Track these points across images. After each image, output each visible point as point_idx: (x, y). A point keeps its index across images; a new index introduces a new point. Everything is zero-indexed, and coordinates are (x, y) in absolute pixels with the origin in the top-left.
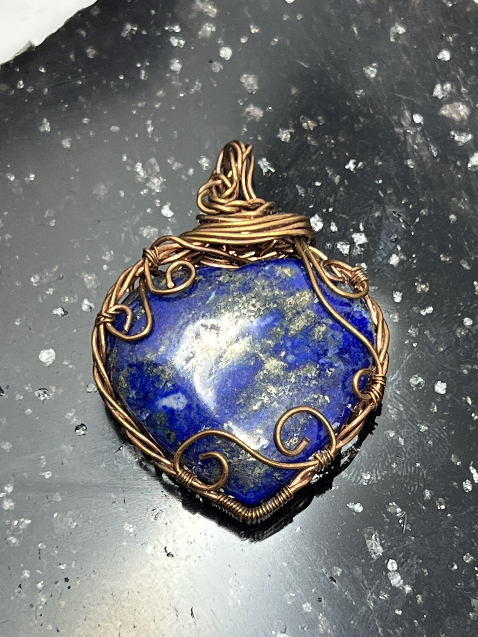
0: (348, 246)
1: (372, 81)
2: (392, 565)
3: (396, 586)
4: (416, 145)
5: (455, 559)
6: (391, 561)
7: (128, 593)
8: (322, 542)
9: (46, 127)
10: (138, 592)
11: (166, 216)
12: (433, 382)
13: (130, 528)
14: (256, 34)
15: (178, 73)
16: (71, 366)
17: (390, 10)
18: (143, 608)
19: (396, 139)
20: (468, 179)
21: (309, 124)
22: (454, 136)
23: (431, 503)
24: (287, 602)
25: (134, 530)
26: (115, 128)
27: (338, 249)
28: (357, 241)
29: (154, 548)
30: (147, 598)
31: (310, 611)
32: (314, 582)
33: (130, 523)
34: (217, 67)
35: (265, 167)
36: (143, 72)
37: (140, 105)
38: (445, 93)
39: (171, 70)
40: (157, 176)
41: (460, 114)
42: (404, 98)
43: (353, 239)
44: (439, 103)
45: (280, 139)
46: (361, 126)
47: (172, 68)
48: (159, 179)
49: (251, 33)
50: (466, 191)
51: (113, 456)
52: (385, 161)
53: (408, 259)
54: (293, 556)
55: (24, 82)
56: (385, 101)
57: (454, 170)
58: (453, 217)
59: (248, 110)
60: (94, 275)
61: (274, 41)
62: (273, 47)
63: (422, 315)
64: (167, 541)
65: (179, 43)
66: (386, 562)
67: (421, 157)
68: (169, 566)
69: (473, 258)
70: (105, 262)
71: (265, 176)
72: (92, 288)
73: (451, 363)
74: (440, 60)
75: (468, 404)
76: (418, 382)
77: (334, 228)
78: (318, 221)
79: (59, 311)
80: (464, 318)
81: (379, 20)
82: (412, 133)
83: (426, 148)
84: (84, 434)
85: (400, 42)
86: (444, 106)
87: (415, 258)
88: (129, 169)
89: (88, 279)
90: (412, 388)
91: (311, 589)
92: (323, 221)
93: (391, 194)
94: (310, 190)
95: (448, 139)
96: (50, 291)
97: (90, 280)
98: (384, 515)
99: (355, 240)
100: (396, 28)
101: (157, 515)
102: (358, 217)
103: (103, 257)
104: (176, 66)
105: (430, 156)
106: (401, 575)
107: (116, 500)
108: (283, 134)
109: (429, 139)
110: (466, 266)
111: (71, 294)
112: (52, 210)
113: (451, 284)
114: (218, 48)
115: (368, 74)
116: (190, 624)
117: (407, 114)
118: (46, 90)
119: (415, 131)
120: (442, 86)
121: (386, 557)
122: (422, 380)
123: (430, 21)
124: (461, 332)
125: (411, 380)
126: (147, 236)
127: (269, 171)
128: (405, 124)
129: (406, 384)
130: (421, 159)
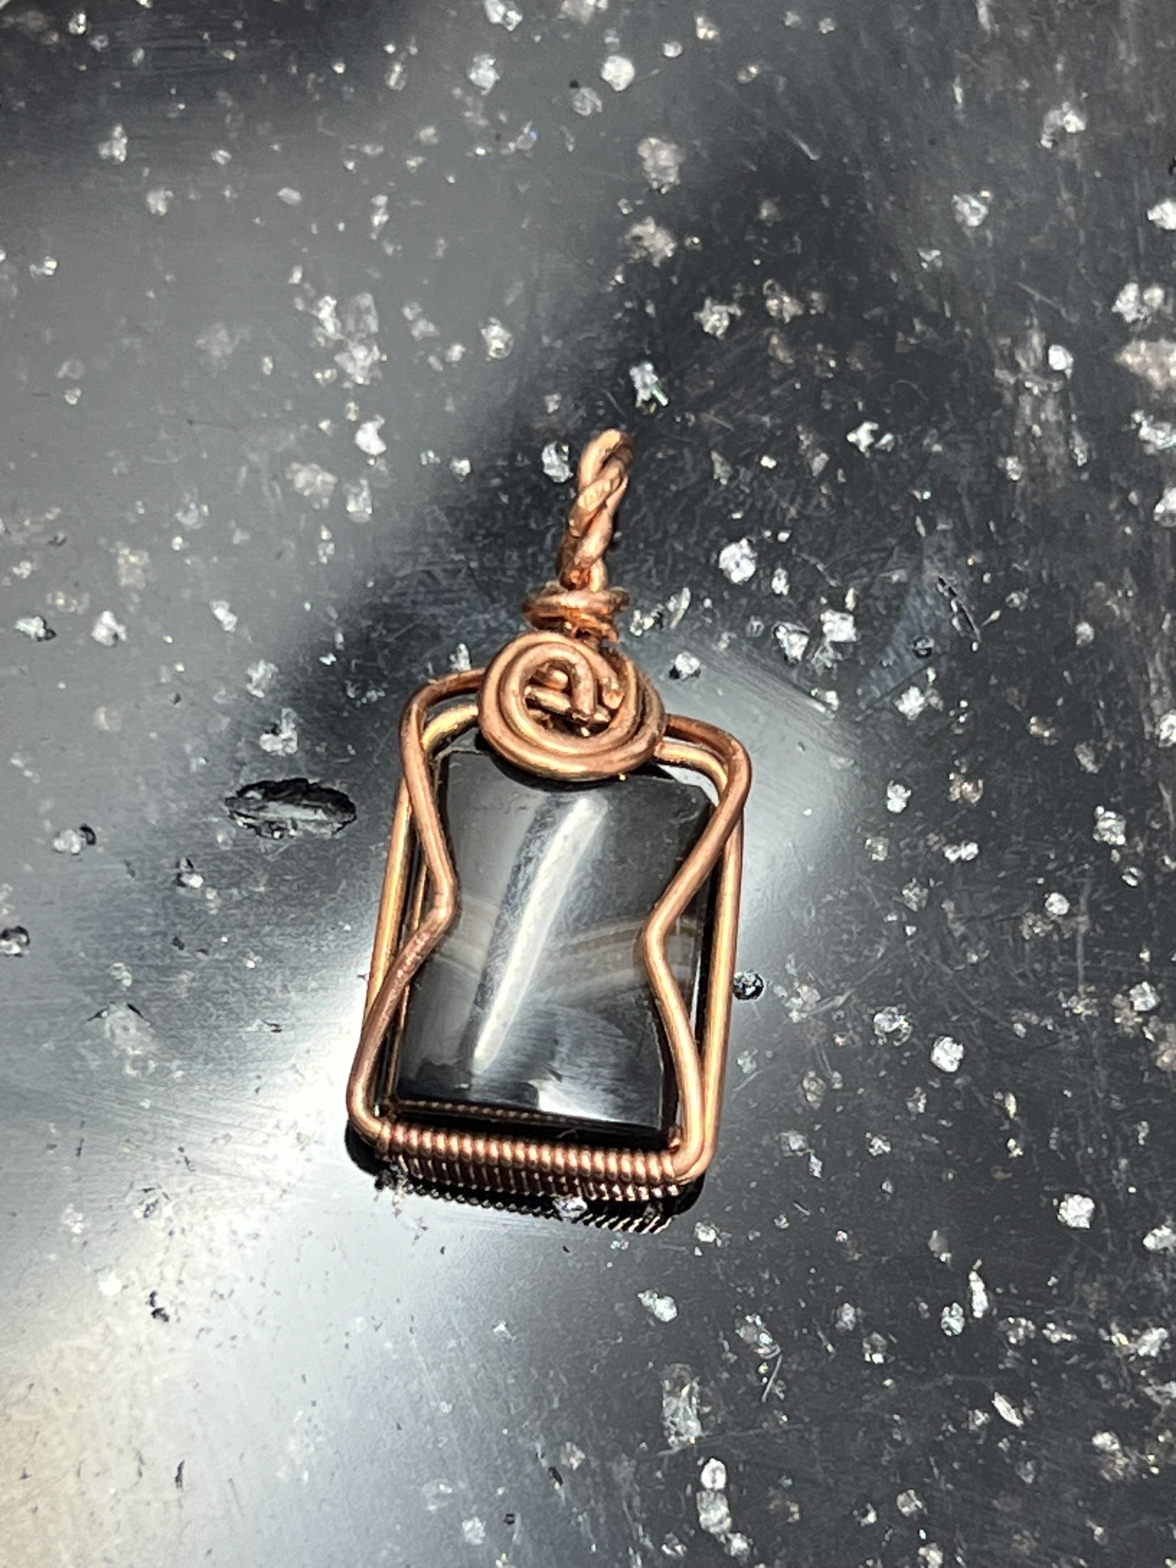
0: (805, 640)
1: (968, 233)
2: (714, 1475)
3: (712, 1530)
4: (1041, 425)
5: (876, 1495)
6: (714, 1463)
7: (31, 1386)
8: (551, 1373)
9: (119, 150)
10: (56, 1390)
11: (364, 448)
12: (931, 1035)
13: (76, 1222)
14: (706, 42)
15: (484, 93)
16: (28, 773)
17: (1059, 67)
18: (57, 1433)
19: (991, 397)
20: (1148, 543)
21: (782, 305)
22: (1140, 425)
23: (850, 1342)
24: (426, 1505)
25: (85, 1232)
26: (291, 195)
27: (777, 641)
28: (831, 631)
29: (125, 1287)
30: (73, 1410)
31: (478, 1541)
32: (506, 1472)
33: (78, 1209)
34: (587, 102)
35: (645, 386)
36: (398, 68)
37: (368, 150)
38: (1145, 310)
39: (470, 82)
40: (366, 342)
41: (1168, 373)
42: (1038, 297)
43: (821, 623)
44: (1123, 332)
45: (700, 325)
46: (913, 341)
47: (473, 76)
48: (370, 350)
49: (697, 38)
50: (1135, 573)
51: (80, 1029)
52: (949, 445)
53: (947, 709)
54: (469, 1392)
55: (88, 19)
56: (989, 294)
57: (1117, 511)
58: (1085, 630)
59: (637, 230)
60: (146, 555)
61: (749, 73)
62: (740, 85)
63: (947, 859)
64: (162, 1278)
65: (505, 16)
66: (700, 1462)
67: (1044, 459)
68: (151, 1343)
69: (1109, 747)
70: (179, 529)
71: (639, 410)
72: (129, 588)
73: (990, 998)
74: (1152, 222)
75: (1006, 1112)
76: (895, 1025)
77: (780, 585)
78: (744, 556)
79: (33, 627)
80: (1050, 892)
81: (1026, 84)
82: (1036, 391)
83: (1061, 438)
84: (18, 955)
85: (1062, 153)
86: (1133, 343)
87: (967, 709)
88: (300, 306)
89: (127, 562)
90: (877, 1037)
91: (496, 1488)
92: (758, 561)
93: (944, 532)
94: (745, 475)
95: (1125, 429)
96: (24, 569)
97: (134, 566)
98: (726, 1344)
99: (826, 629)
100: (1064, 114)
101: (153, 1205)
102: (847, 572)
103: (179, 515)
104: (485, 74)
105: (1066, 461)
106: (729, 1506)
107: (59, 1144)
108: (713, 313)
109: (1074, 418)
110: (1088, 762)
111: (75, 589)
112: (79, 363)
113: (1040, 798)
114: (603, 53)
115: (962, 213)
116: (166, 1503)
117: (1036, 340)
118: (140, 54)
119: (1045, 388)
120: (1142, 290)
121: (705, 1450)
122: (906, 1025)
123: (1152, 119)
124: (1034, 925)
125: (878, 1017)
126: (303, 489)
127: (653, 399)
128: (1023, 364)
129: (863, 1025)
130: (1043, 463)
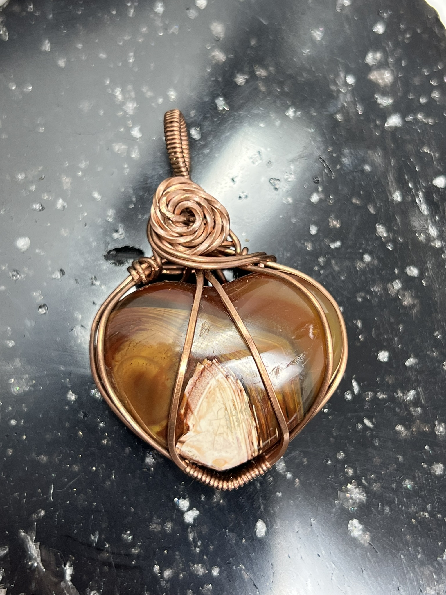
1: (317, 43)
4: (346, 102)
5: (330, 455)
9: (47, 47)
11: (135, 136)
13: (73, 396)
15: (160, 15)
16: (42, 254)
19: (330, 95)
20: (384, 137)
21: (261, 72)
22: (377, 99)
25: (75, 399)
26: (103, 56)
28: (287, 178)
33: (73, 392)
34: (193, 14)
35: (221, 105)
37: (126, 38)
38: (375, 61)
39: (155, 12)
40: (132, 101)
41: (385, 81)
42: (341, 61)
44: (368, 69)
45: (235, 83)
46: (303, 80)
48: (133, 104)
50: (380, 147)
51: (67, 334)
52: (320, 113)
53: (326, 199)
55: (33, 7)
56: (326, 62)
57: (373, 128)
58: (367, 168)
59: (213, 54)
60: (71, 178)
62: (242, 3)
63: (331, 248)
67: (348, 113)
69: (378, 205)
70: (80, 169)
71: (220, 113)
72: (67, 190)
73: (349, 291)
74: (374, 32)
75: (358, 327)
79: (37, 206)
80: (364, 254)
82: (344, 91)
83: (353, 106)
84: (45, 313)
85: (344, 12)
86: (373, 72)
87: (332, 198)
88: (110, 91)
89: (66, 181)
93: (320, 141)
95: (372, 100)
96: (33, 188)
103: (80, 165)
104: (160, 9)
105: (355, 113)
106: (285, 464)
108: (240, 78)
109: (356, 99)
110: (372, 211)
111: (50, 193)
112: (43, 118)
113: (358, 224)
115: (315, 36)
117: (342, 75)
118: (51, 16)
119: (347, 90)
120: (373, 55)
124: (360, 265)
126: (118, 151)
127: (224, 109)
128: (339, 83)
130: (348, 116)
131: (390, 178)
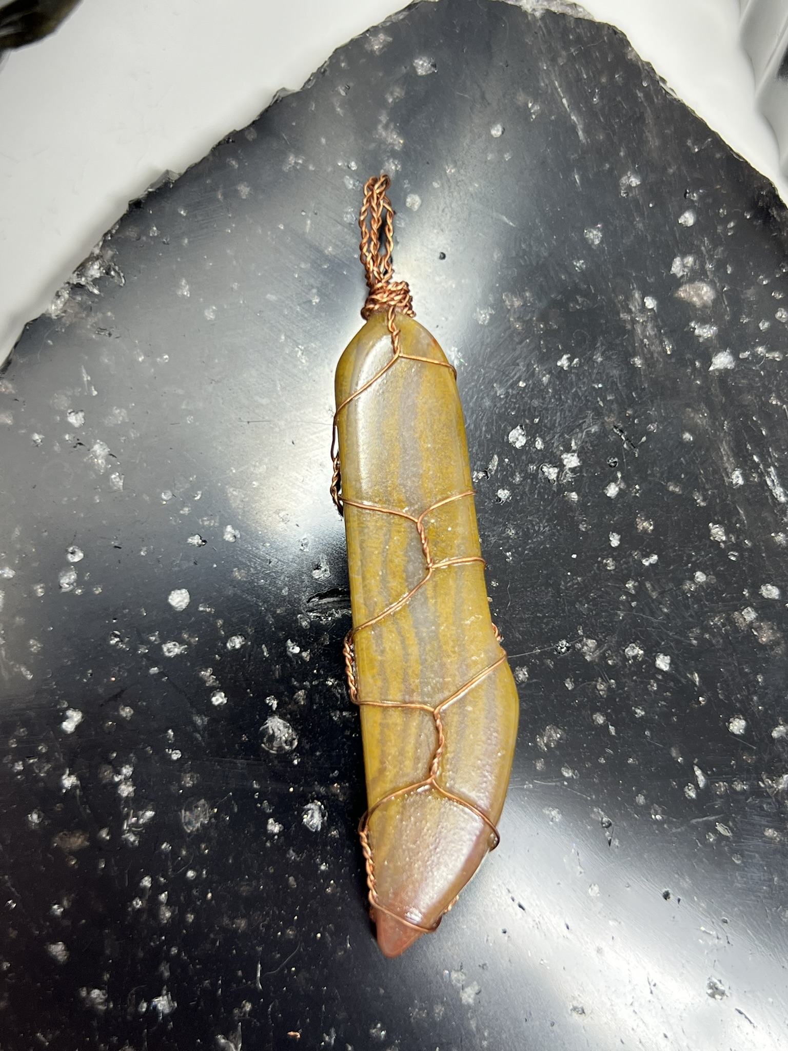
0: (556, 470)
1: (593, 247)
4: (648, 338)
9: (186, 292)
12: (654, 654)
13: (275, 827)
14: (451, 176)
16: (208, 610)
17: (622, 154)
19: (621, 328)
20: (708, 386)
21: (513, 303)
22: (694, 328)
23: (645, 811)
26: (272, 297)
27: (543, 473)
28: (568, 463)
33: (275, 821)
34: (402, 220)
35: (457, 358)
36: (309, 222)
37: (303, 266)
38: (686, 270)
41: (702, 298)
42: (634, 274)
43: (561, 460)
44: (677, 282)
45: (477, 321)
46: (578, 307)
49: (447, 175)
50: (706, 404)
52: (606, 357)
55: (158, 228)
56: (611, 276)
57: (691, 373)
58: (687, 436)
61: (474, 187)
62: (472, 195)
63: (644, 565)
65: (354, 185)
67: (652, 354)
69: (710, 493)
70: (254, 477)
72: (236, 508)
73: (677, 630)
74: (681, 224)
75: (695, 683)
76: (636, 652)
77: (539, 445)
78: (520, 434)
79: (196, 540)
80: (695, 572)
81: (607, 166)
82: (641, 320)
83: (658, 342)
85: (631, 197)
86: (683, 286)
87: (640, 490)
89: (233, 495)
90: (628, 660)
92: (527, 435)
93: (611, 402)
94: (513, 392)
95: (687, 331)
96: (185, 511)
97: (235, 497)
99: (565, 462)
100: (629, 178)
102: (570, 432)
103: (252, 470)
105: (662, 353)
107: (259, 792)
108: (481, 314)
109: (662, 331)
110: (701, 502)
111: (211, 516)
112: (189, 403)
113: (682, 526)
114: (404, 194)
115: (590, 239)
117: (637, 295)
118: (186, 241)
119: (645, 319)
120: (682, 259)
122: (641, 652)
123: (671, 171)
124: (690, 586)
125: (626, 650)
128: (633, 309)
129: (621, 656)
130: (652, 357)
131: (724, 450)
